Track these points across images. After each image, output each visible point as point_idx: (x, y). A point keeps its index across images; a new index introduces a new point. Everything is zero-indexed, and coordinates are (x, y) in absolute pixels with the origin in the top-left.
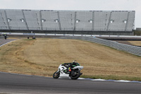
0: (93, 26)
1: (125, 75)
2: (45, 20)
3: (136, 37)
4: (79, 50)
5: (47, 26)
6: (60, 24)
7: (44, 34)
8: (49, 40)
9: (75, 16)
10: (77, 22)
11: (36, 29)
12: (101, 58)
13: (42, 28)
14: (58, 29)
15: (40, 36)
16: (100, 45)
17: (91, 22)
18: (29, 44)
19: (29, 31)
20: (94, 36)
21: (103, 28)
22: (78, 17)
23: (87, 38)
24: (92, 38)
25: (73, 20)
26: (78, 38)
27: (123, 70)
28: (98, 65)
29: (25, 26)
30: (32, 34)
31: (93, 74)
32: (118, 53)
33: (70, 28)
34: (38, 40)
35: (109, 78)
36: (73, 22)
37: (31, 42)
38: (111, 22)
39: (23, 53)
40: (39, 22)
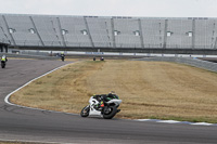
0: (193, 41)
2: (119, 33)
4: (172, 78)
5: (121, 41)
6: (142, 38)
7: (118, 54)
8: (126, 62)
9: (166, 25)
10: (169, 34)
11: (105, 46)
12: (206, 91)
13: (114, 44)
14: (140, 47)
15: (112, 57)
16: (204, 71)
17: (190, 35)
18: (94, 68)
19: (95, 49)
20: (194, 56)
21: (209, 45)
22: (170, 28)
23: (183, 60)
24: (191, 60)
25: (163, 32)
26: (171, 60)
28: (200, 101)
29: (88, 40)
30: (99, 53)
31: (193, 115)
33: (157, 44)
34: (108, 63)
36: (162, 35)
37: (98, 66)
39: (85, 83)
40: (110, 35)
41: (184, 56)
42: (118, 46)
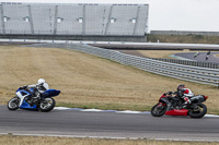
0: (84, 28)
1: (133, 103)
2: (8, 18)
3: (150, 44)
4: (62, 64)
5: (11, 28)
6: (32, 24)
8: (15, 49)
9: (56, 11)
10: (59, 20)
12: (96, 78)
13: (4, 30)
14: (30, 33)
16: (94, 57)
17: (81, 21)
20: (85, 42)
21: (99, 31)
22: (60, 14)
23: (74, 46)
24: (81, 46)
25: (53, 18)
26: (61, 46)
27: (130, 94)
28: (90, 88)
31: (84, 102)
32: (123, 70)
33: (47, 30)
35: (107, 107)
36: (53, 21)
38: (112, 21)
41: (74, 42)
42: (7, 33)
